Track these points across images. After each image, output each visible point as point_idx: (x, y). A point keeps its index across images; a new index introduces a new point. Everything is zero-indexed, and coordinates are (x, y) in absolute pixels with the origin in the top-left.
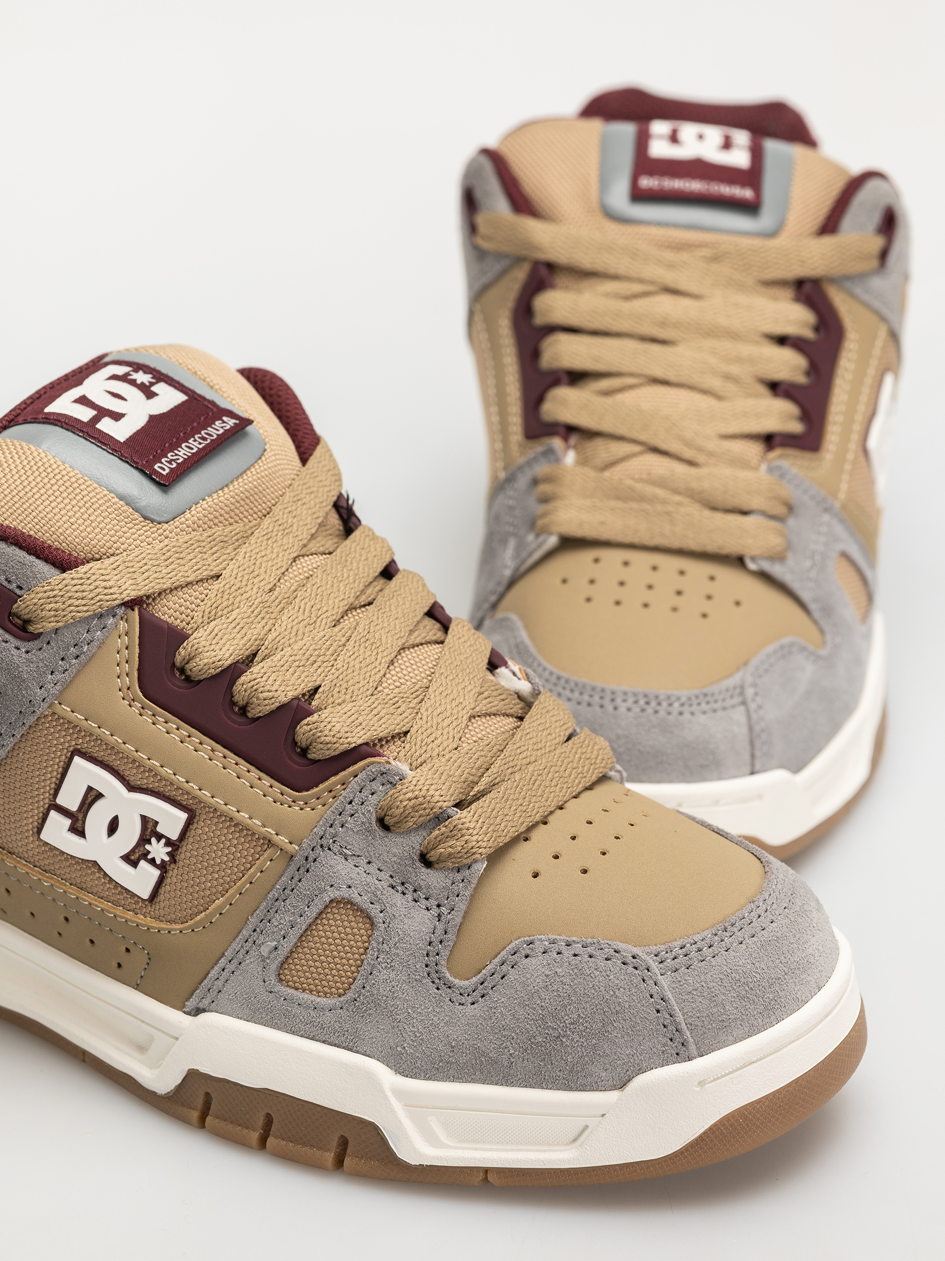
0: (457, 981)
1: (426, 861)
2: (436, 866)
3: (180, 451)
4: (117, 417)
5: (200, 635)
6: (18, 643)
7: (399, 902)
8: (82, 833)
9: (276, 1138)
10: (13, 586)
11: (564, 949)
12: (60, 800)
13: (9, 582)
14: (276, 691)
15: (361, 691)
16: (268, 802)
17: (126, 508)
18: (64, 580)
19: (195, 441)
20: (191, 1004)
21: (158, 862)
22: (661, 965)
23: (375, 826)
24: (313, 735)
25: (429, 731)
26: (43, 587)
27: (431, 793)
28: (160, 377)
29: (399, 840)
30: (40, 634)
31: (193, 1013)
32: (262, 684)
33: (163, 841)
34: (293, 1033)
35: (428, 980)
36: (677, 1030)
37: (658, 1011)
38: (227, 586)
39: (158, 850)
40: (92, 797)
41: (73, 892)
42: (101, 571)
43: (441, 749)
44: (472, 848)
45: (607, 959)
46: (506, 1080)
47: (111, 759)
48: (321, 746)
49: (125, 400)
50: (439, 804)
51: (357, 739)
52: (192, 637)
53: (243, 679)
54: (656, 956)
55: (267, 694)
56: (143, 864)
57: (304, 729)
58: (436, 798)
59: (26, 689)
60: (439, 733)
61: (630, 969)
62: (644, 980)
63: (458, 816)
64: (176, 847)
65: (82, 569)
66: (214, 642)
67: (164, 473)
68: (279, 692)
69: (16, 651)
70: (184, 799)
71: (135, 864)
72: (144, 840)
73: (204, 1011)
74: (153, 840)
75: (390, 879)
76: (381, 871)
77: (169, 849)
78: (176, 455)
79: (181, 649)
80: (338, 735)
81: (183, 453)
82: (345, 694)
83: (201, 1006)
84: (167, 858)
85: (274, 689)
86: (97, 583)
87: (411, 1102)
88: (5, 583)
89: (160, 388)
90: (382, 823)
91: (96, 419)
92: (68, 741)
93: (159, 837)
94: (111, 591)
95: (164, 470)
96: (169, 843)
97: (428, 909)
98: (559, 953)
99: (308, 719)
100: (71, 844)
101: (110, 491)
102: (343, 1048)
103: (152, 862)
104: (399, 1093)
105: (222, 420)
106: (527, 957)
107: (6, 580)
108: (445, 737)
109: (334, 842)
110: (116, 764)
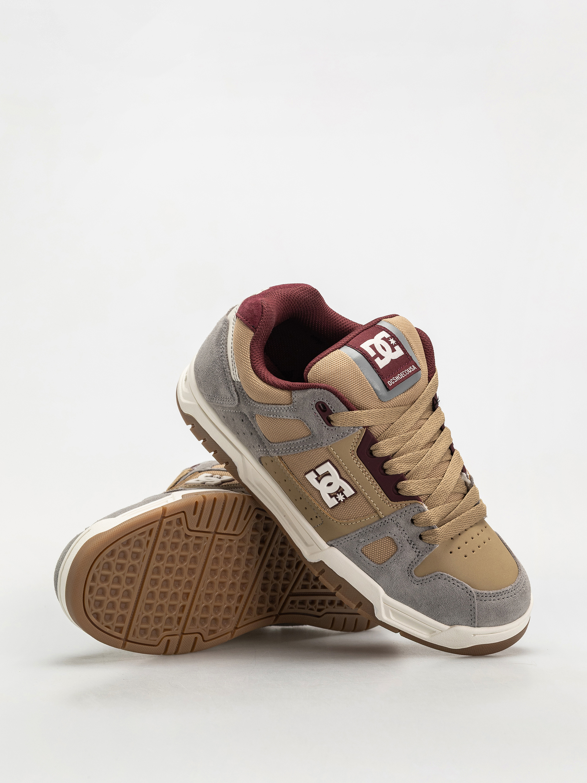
0: (415, 576)
1: (421, 537)
2: (423, 540)
3: (397, 377)
4: (382, 358)
5: (381, 443)
6: (326, 425)
7: (408, 546)
8: (319, 481)
9: (340, 592)
10: (332, 409)
11: (451, 581)
12: (317, 470)
13: (331, 408)
14: (397, 469)
15: (422, 476)
16: (381, 500)
17: (375, 394)
18: (348, 414)
19: (402, 374)
20: (330, 543)
21: (339, 500)
22: (477, 597)
23: (410, 521)
24: (403, 487)
25: (437, 496)
26: (341, 414)
27: (431, 519)
28: (398, 343)
29: (415, 528)
30: (334, 426)
31: (330, 545)
32: (394, 466)
33: (343, 495)
34: (359, 567)
35: (407, 572)
36: (474, 618)
37: (471, 610)
38: (394, 428)
39: (341, 497)
40: (328, 474)
41: (307, 494)
42: (360, 415)
43: (438, 503)
44: (436, 541)
45: (462, 589)
46: (417, 609)
47: (339, 468)
48: (404, 492)
49: (385, 350)
50: (432, 524)
51: (415, 494)
52: (379, 443)
53: (389, 462)
54: (477, 593)
55: (394, 469)
56: (334, 498)
57: (400, 485)
58: (432, 522)
59: (323, 439)
60: (440, 497)
61: (468, 595)
62: (471, 599)
63: (436, 529)
64: (346, 499)
65: (355, 412)
66: (385, 447)
67: (390, 385)
68: (398, 470)
69: (325, 427)
70: (355, 488)
71: (331, 497)
72: (337, 492)
73: (333, 546)
74: (340, 494)
75: (408, 538)
76: (406, 534)
77: (344, 499)
78: (395, 379)
79: (374, 445)
80: (410, 491)
81: (397, 378)
82: (417, 475)
83: (333, 545)
84: (342, 501)
85: (397, 468)
86: (357, 418)
87: (386, 603)
88: (330, 408)
89: (397, 348)
90: (412, 521)
91: (375, 357)
92: (328, 457)
93: (343, 494)
94: (361, 422)
95: (390, 384)
96: (345, 497)
97: (415, 551)
98: (449, 581)
99: (404, 482)
100: (314, 483)
101: (372, 387)
102: (372, 579)
103: (337, 499)
104: (384, 599)
105: (412, 367)
106: (439, 578)
107: (331, 407)
108: (441, 499)
109: (396, 520)
110: (339, 469)
